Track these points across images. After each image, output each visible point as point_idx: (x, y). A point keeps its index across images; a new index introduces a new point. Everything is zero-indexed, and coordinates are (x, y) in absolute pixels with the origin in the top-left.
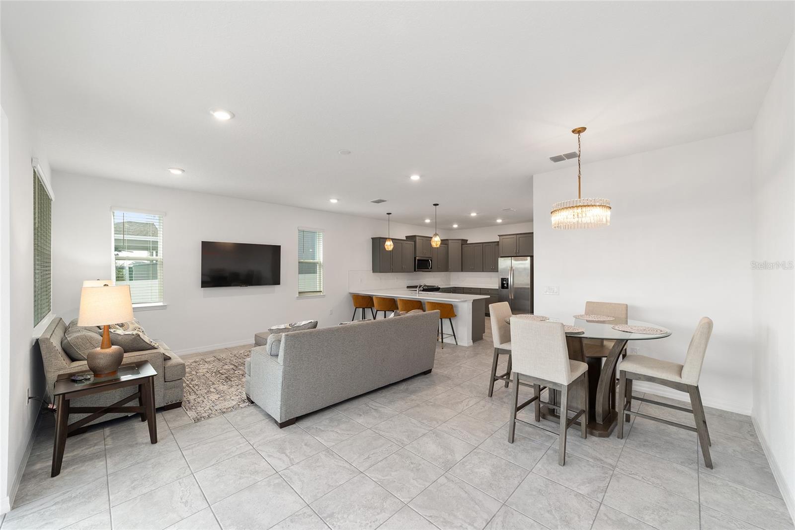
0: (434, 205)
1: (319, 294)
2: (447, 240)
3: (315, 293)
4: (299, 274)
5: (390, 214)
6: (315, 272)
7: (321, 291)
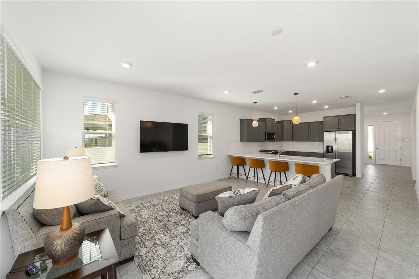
0: (295, 94)
1: (209, 156)
2: (283, 121)
3: (208, 155)
4: (199, 142)
5: (256, 103)
6: (207, 141)
7: (211, 154)
